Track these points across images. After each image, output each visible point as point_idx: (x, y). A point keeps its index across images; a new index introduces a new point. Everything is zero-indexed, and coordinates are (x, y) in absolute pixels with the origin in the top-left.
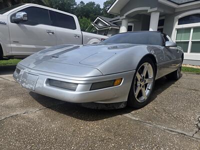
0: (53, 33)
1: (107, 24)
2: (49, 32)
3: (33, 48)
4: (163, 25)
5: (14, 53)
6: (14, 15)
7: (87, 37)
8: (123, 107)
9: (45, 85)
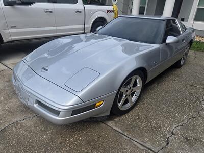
0: (51, 12)
9: (35, 105)
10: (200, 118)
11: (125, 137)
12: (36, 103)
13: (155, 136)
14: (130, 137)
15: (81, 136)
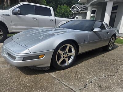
0: (36, 19)
1: (80, 9)
2: (34, 18)
3: (25, 28)
4: (117, 10)
5: (14, 31)
6: (14, 10)
7: (58, 20)
8: (48, 69)
9: (6, 55)
10: (114, 76)
11: (58, 81)
12: (7, 54)
13: (78, 82)
14: (61, 81)
15: (30, 78)
